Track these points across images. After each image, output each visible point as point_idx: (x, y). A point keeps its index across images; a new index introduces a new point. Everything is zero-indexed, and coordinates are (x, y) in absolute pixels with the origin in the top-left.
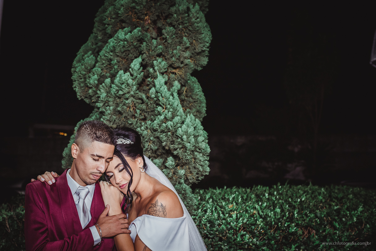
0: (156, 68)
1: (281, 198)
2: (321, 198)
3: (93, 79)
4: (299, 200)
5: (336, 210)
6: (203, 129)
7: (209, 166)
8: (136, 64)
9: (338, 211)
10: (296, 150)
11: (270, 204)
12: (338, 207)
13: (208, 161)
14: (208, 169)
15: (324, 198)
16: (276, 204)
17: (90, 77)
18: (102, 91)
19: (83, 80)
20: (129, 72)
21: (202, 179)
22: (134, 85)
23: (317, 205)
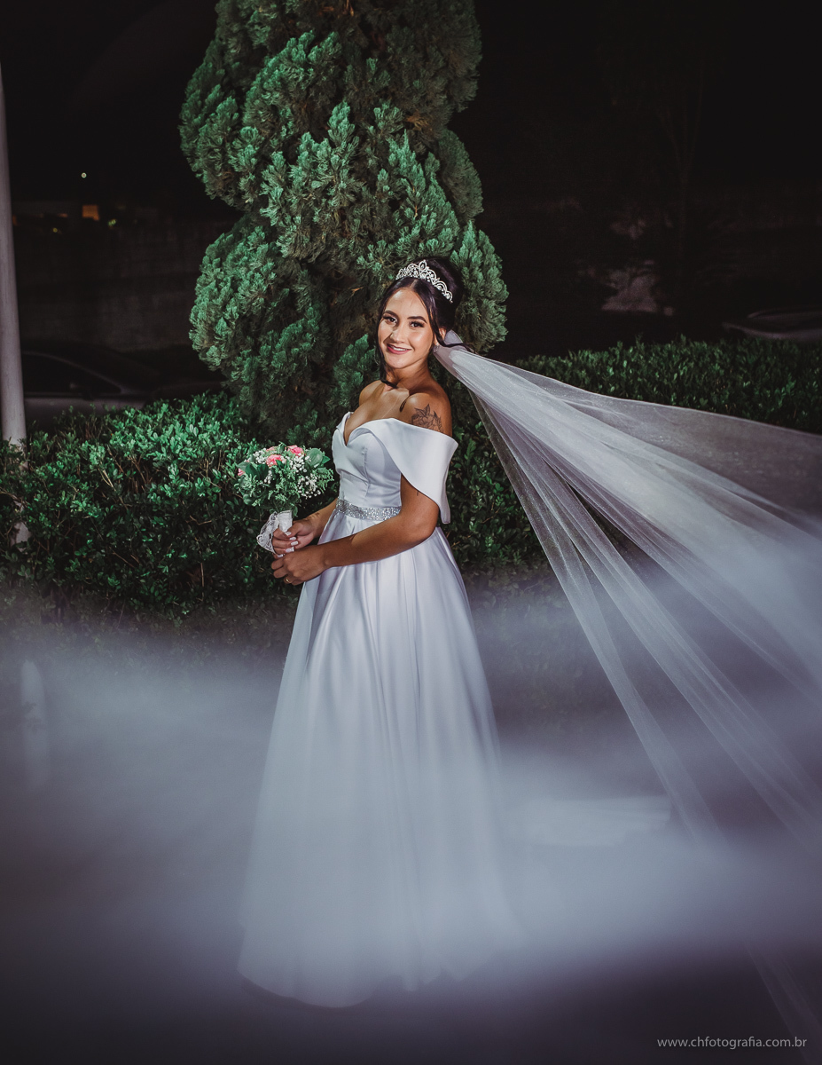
0: (381, 125)
1: (639, 373)
2: (717, 367)
3: (245, 155)
4: (676, 375)
5: (745, 390)
6: (494, 253)
7: (506, 325)
8: (339, 119)
9: (750, 390)
10: (633, 232)
11: (620, 387)
12: (748, 383)
13: (503, 314)
14: (504, 332)
15: (722, 367)
16: (633, 385)
17: (235, 151)
18: (272, 180)
19: (220, 156)
20: (328, 136)
21: (490, 350)
22: (345, 167)
23: (709, 382)
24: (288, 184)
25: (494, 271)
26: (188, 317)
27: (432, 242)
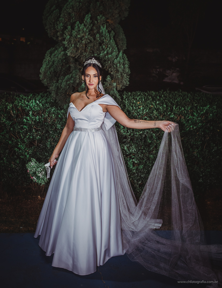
0: (99, 21)
1: (166, 99)
2: (188, 99)
3: (60, 26)
4: (176, 100)
5: (195, 107)
6: (128, 60)
7: (129, 81)
8: (87, 19)
9: (196, 107)
10: (174, 60)
11: (160, 102)
12: (197, 105)
13: (129, 78)
14: (128, 83)
15: (190, 99)
16: (164, 102)
17: (57, 24)
18: (67, 34)
19: (53, 25)
20: (84, 23)
22: (87, 32)
23: (186, 103)
24: (71, 35)
25: (127, 66)
26: (40, 70)
27: (110, 56)
